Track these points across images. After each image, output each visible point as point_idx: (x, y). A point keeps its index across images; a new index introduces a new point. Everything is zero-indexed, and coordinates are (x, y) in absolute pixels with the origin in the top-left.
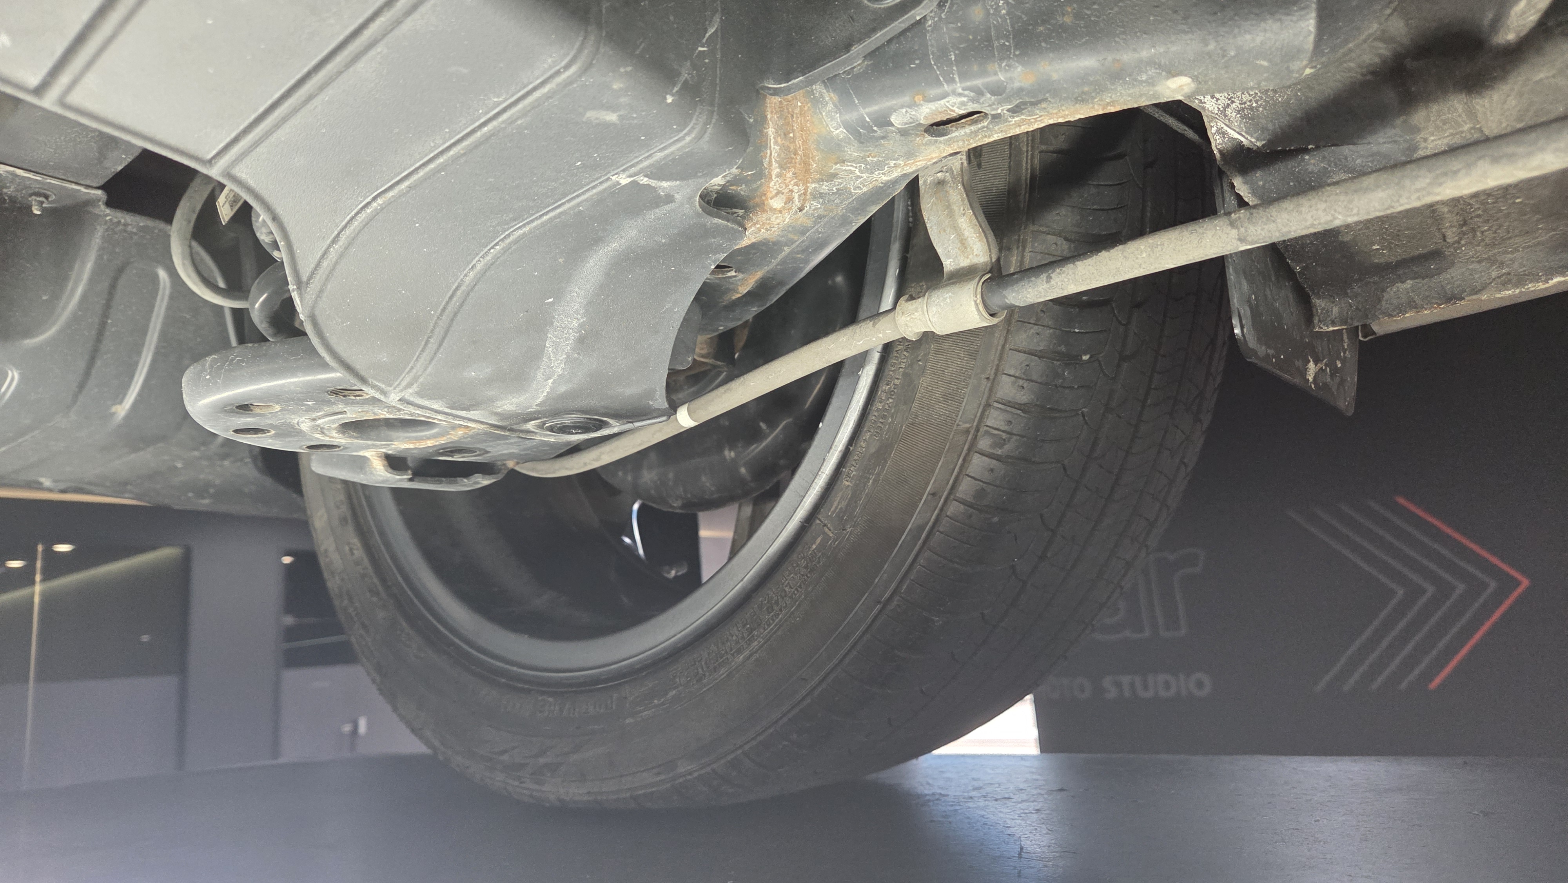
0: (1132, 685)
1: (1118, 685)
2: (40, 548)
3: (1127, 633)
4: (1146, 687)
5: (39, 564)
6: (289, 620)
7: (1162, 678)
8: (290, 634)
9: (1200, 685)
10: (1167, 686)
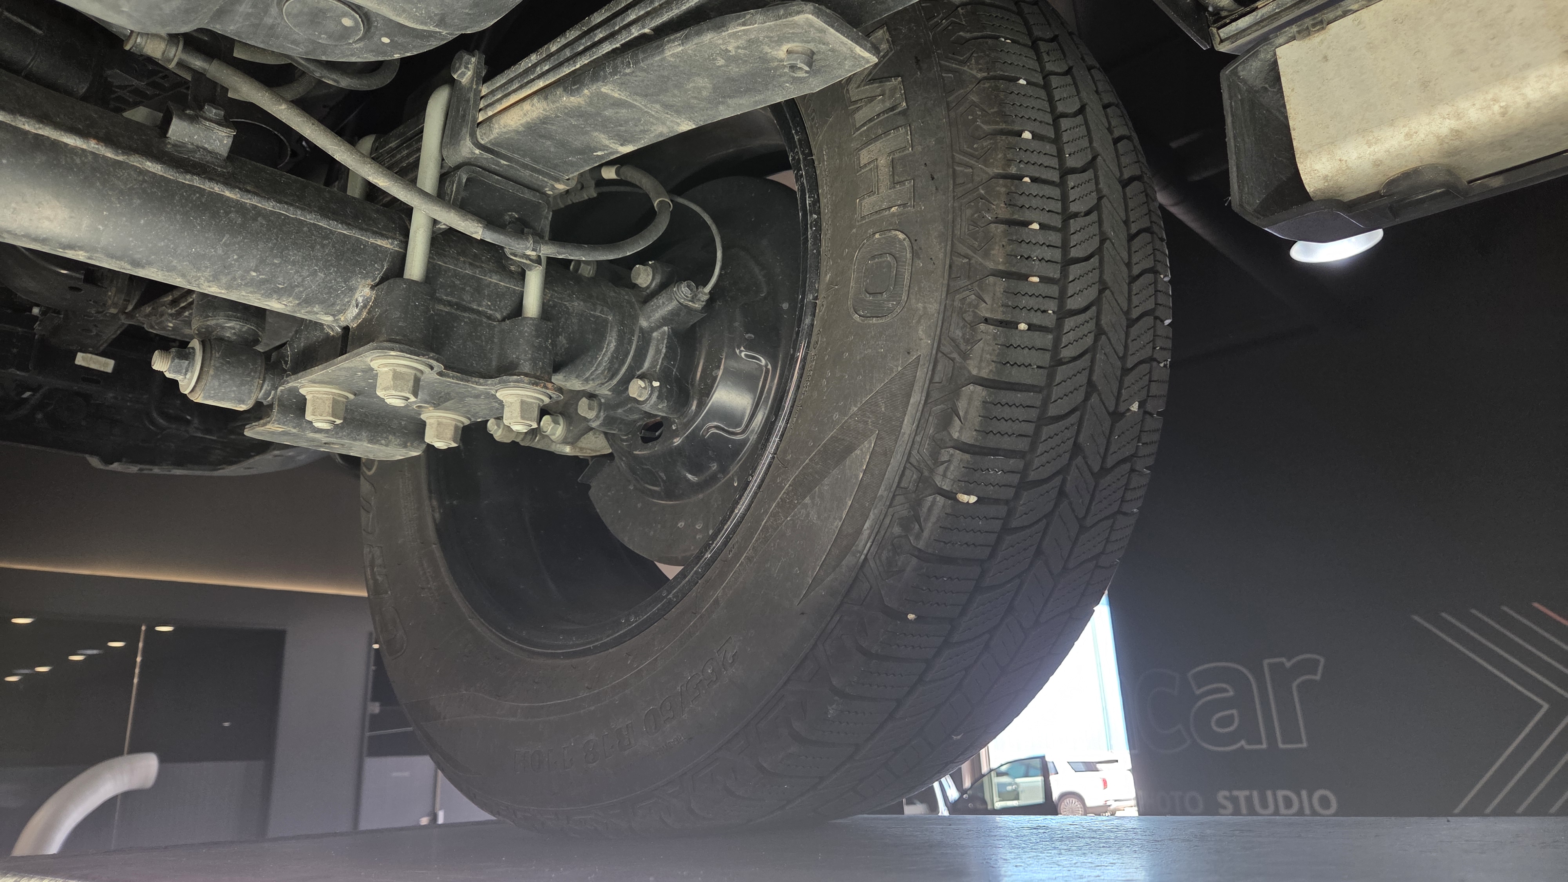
0: (1249, 799)
1: (1234, 800)
2: (143, 628)
3: (1243, 743)
4: (1265, 805)
5: (141, 645)
6: (375, 708)
7: (1281, 793)
8: (375, 722)
9: (1325, 802)
10: (1288, 803)
